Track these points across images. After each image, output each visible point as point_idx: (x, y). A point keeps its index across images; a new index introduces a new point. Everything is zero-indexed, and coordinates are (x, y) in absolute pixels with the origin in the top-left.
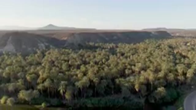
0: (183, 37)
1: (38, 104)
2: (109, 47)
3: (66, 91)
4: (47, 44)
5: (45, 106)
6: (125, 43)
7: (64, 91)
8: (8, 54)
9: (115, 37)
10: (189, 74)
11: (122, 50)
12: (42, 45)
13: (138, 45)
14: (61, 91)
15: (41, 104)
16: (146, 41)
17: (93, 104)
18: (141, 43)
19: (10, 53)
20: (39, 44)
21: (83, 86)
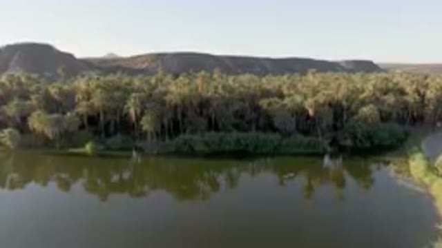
1: (75, 147)
3: (142, 114)
5: (92, 148)
7: (139, 111)
10: (432, 92)
14: (132, 111)
15: (83, 146)
17: (206, 143)
21: (183, 101)
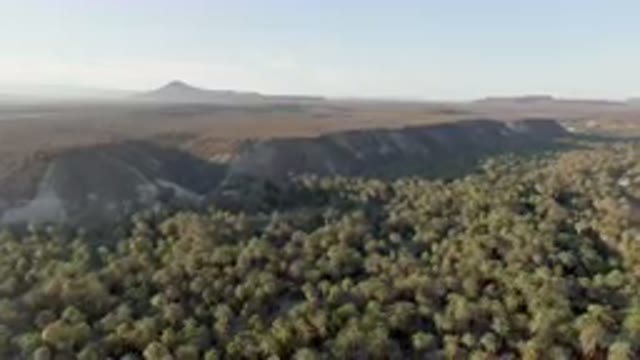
0: (609, 140)
2: (364, 198)
4: (166, 184)
6: (415, 177)
8: (44, 236)
9: (384, 150)
11: (406, 214)
12: (152, 188)
13: (458, 184)
16: (486, 167)
18: (468, 178)
19: (49, 229)
20: (141, 187)
